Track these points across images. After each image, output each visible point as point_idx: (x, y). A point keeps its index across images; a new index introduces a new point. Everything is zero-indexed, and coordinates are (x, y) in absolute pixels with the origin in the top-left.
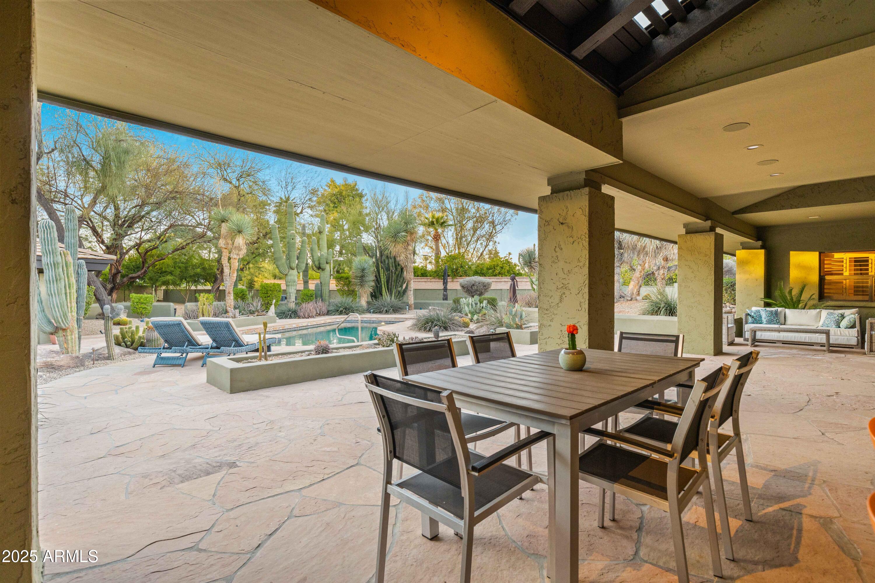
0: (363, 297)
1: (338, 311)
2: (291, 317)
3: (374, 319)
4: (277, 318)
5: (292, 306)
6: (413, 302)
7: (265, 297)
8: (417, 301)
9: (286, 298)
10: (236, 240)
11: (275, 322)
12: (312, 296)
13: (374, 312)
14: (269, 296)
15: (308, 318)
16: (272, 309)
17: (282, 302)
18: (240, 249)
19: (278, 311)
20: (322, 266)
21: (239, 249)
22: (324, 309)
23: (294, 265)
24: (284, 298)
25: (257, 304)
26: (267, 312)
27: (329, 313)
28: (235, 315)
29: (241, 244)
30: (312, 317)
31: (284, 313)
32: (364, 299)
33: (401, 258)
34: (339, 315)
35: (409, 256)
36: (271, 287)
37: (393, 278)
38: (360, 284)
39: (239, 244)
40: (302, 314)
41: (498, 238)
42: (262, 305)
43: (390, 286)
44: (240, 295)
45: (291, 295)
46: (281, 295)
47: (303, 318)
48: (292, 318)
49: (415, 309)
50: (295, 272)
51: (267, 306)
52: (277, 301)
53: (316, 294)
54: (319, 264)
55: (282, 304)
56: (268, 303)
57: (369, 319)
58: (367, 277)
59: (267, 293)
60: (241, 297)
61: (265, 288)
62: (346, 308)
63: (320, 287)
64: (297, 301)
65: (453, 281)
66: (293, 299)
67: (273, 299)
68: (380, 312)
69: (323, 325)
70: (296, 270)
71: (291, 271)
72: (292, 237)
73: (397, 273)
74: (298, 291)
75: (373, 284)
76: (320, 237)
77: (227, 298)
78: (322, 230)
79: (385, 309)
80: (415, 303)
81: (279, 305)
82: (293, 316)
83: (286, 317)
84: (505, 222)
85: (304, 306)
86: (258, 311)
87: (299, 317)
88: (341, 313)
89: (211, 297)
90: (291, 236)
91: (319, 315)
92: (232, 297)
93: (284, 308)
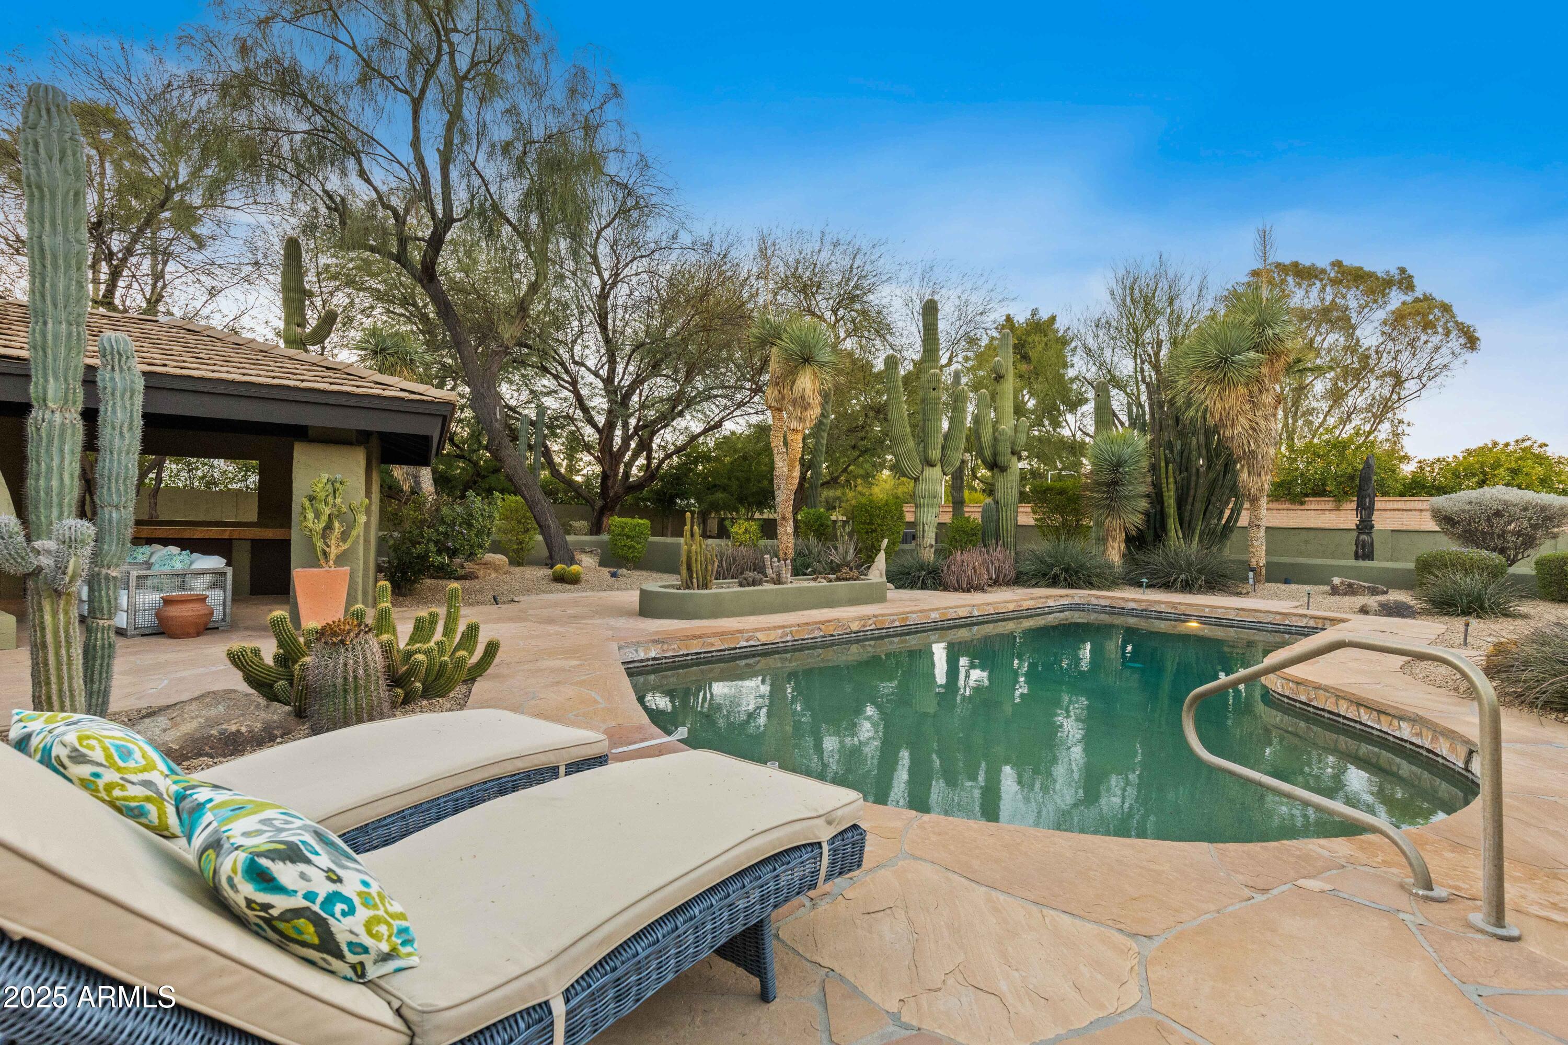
0: (1114, 540)
1: (1045, 575)
2: (924, 587)
3: (1162, 608)
4: (890, 585)
5: (929, 555)
6: (1262, 562)
7: (867, 533)
8: (1275, 559)
9: (914, 537)
10: (798, 382)
11: (882, 599)
12: (975, 535)
13: (1151, 586)
14: (873, 531)
15: (968, 591)
16: (881, 561)
17: (906, 547)
18: (806, 407)
19: (894, 569)
20: (1001, 460)
21: (802, 404)
22: (1008, 569)
23: (935, 454)
24: (909, 537)
25: (845, 549)
26: (869, 567)
27: (1019, 580)
28: (779, 575)
29: (807, 391)
30: (980, 588)
31: (909, 574)
32: (1116, 545)
33: (1237, 432)
34: (1048, 586)
35: (1262, 422)
36: (880, 508)
37: (1199, 491)
38: (1108, 506)
39: (804, 391)
40: (952, 579)
41: (1409, 412)
42: (858, 551)
43: (1187, 514)
44: (815, 527)
45: (926, 528)
46: (903, 530)
47: (955, 590)
48: (927, 588)
49: (1268, 580)
50: (936, 472)
51: (867, 557)
52: (892, 544)
53: (983, 528)
54: (995, 454)
55: (903, 551)
56: (873, 546)
57: (1144, 606)
58: (1130, 483)
59: (871, 523)
60: (815, 531)
61: (867, 511)
62: (1066, 570)
63: (993, 516)
64: (940, 546)
65: (1338, 509)
66: (930, 537)
67: (883, 538)
68: (1167, 586)
69: (1011, 615)
70: (939, 467)
71: (928, 471)
72: (932, 385)
73: (1212, 475)
74: (940, 525)
75: (1144, 504)
76: (998, 390)
77: (780, 530)
78: (1004, 371)
79: (1183, 577)
80: (1268, 565)
81: (897, 553)
82: (929, 582)
83: (912, 585)
84: (1429, 373)
85: (958, 558)
86: (847, 564)
87: (945, 587)
88: (1054, 583)
89: (754, 528)
90: (929, 381)
91: (997, 582)
92: (790, 529)
93: (908, 560)
